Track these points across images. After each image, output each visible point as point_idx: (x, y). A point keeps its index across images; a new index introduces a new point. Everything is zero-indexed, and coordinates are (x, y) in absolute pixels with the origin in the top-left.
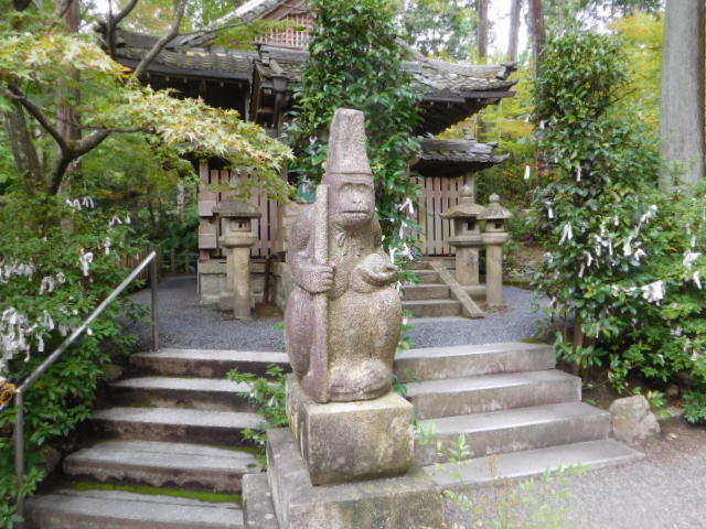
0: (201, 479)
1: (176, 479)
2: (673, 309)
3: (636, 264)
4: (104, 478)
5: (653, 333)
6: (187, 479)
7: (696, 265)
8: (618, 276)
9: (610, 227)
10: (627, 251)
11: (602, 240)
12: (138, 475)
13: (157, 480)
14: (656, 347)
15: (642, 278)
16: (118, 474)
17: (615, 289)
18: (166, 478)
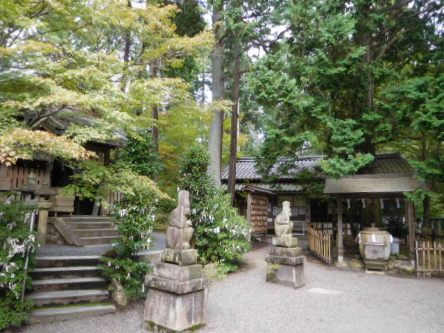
0: (86, 299)
1: (73, 301)
2: (220, 236)
3: (212, 222)
4: (41, 305)
5: (214, 244)
6: (80, 300)
7: (226, 222)
8: (207, 226)
9: (206, 210)
10: (210, 217)
11: (204, 214)
12: (57, 302)
13: (66, 302)
14: (215, 249)
15: (213, 226)
16: (48, 302)
17: (206, 230)
18: (69, 301)
